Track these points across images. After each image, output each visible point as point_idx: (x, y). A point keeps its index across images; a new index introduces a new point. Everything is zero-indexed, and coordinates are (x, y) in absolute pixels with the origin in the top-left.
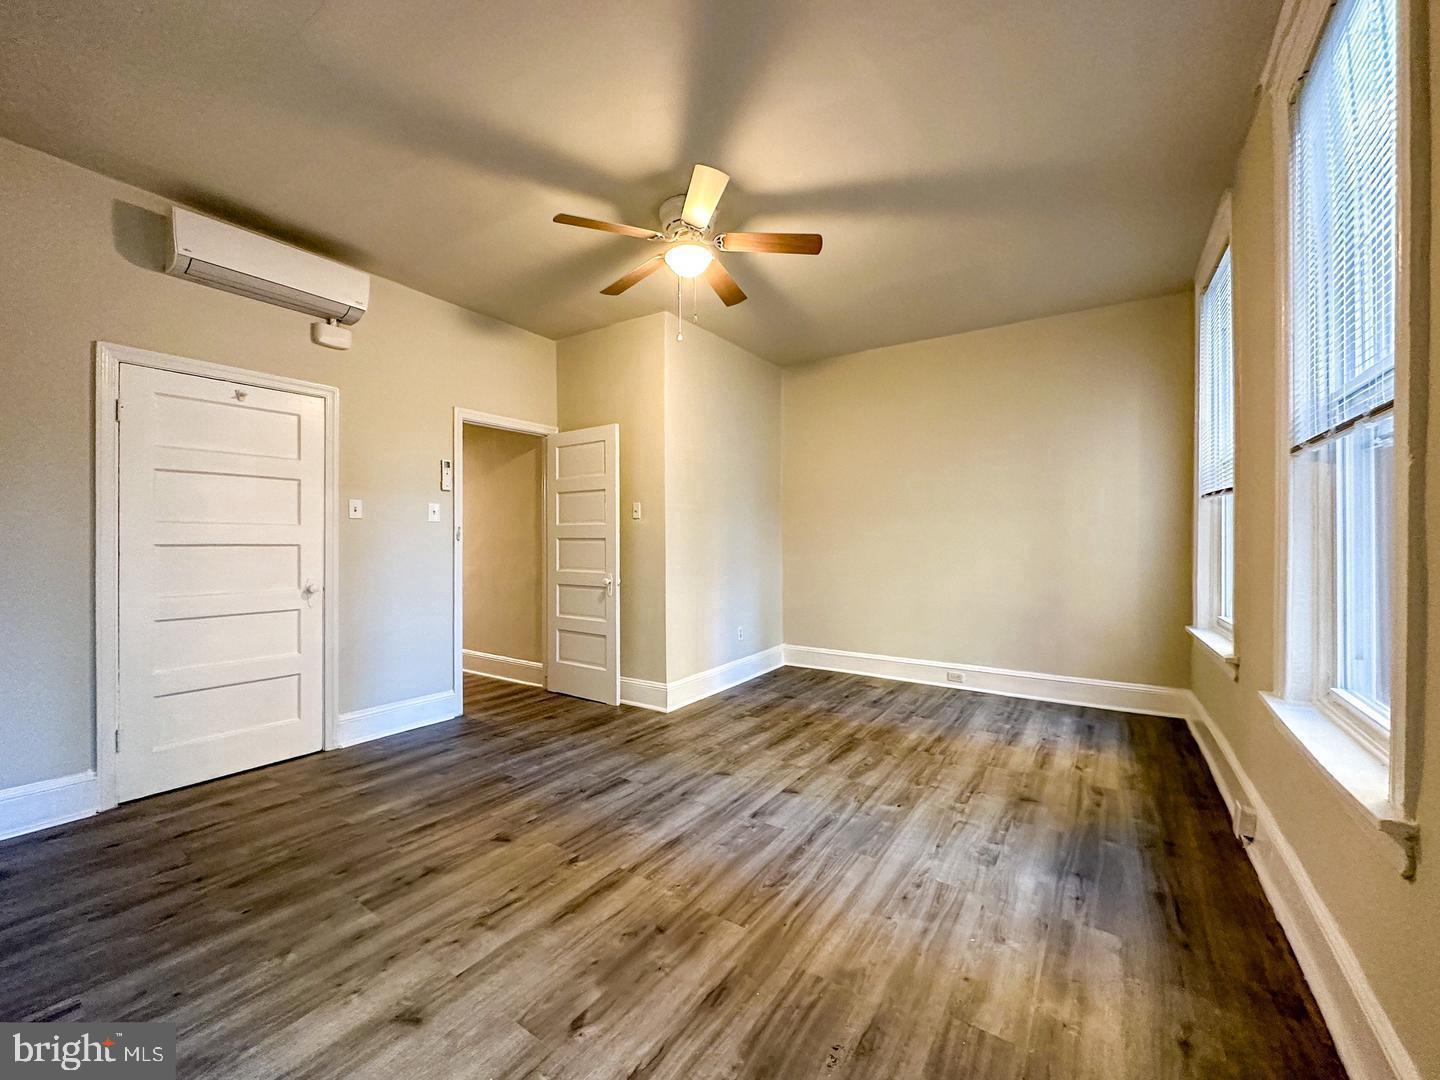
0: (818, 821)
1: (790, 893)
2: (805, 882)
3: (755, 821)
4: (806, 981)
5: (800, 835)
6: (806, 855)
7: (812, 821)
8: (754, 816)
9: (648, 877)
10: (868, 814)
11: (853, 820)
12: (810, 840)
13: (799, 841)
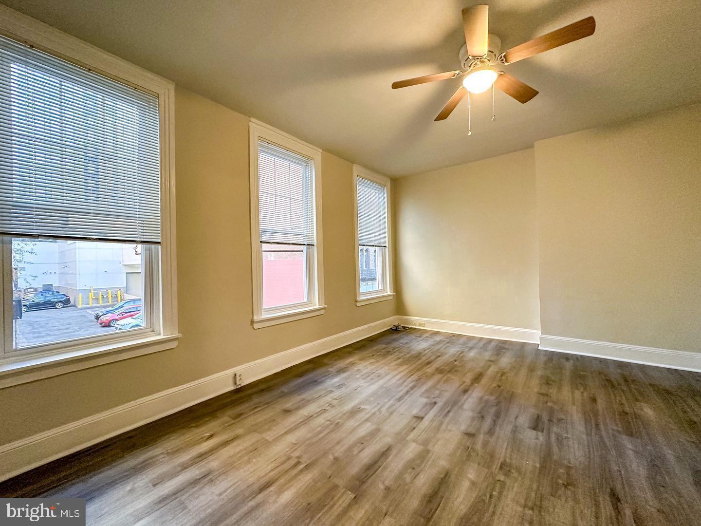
0: (403, 400)
1: (414, 377)
2: (410, 379)
3: (434, 400)
4: (409, 365)
5: (412, 394)
6: (409, 387)
7: (406, 399)
8: (435, 403)
9: (464, 382)
10: (378, 404)
11: (386, 400)
12: (407, 392)
13: (412, 392)
